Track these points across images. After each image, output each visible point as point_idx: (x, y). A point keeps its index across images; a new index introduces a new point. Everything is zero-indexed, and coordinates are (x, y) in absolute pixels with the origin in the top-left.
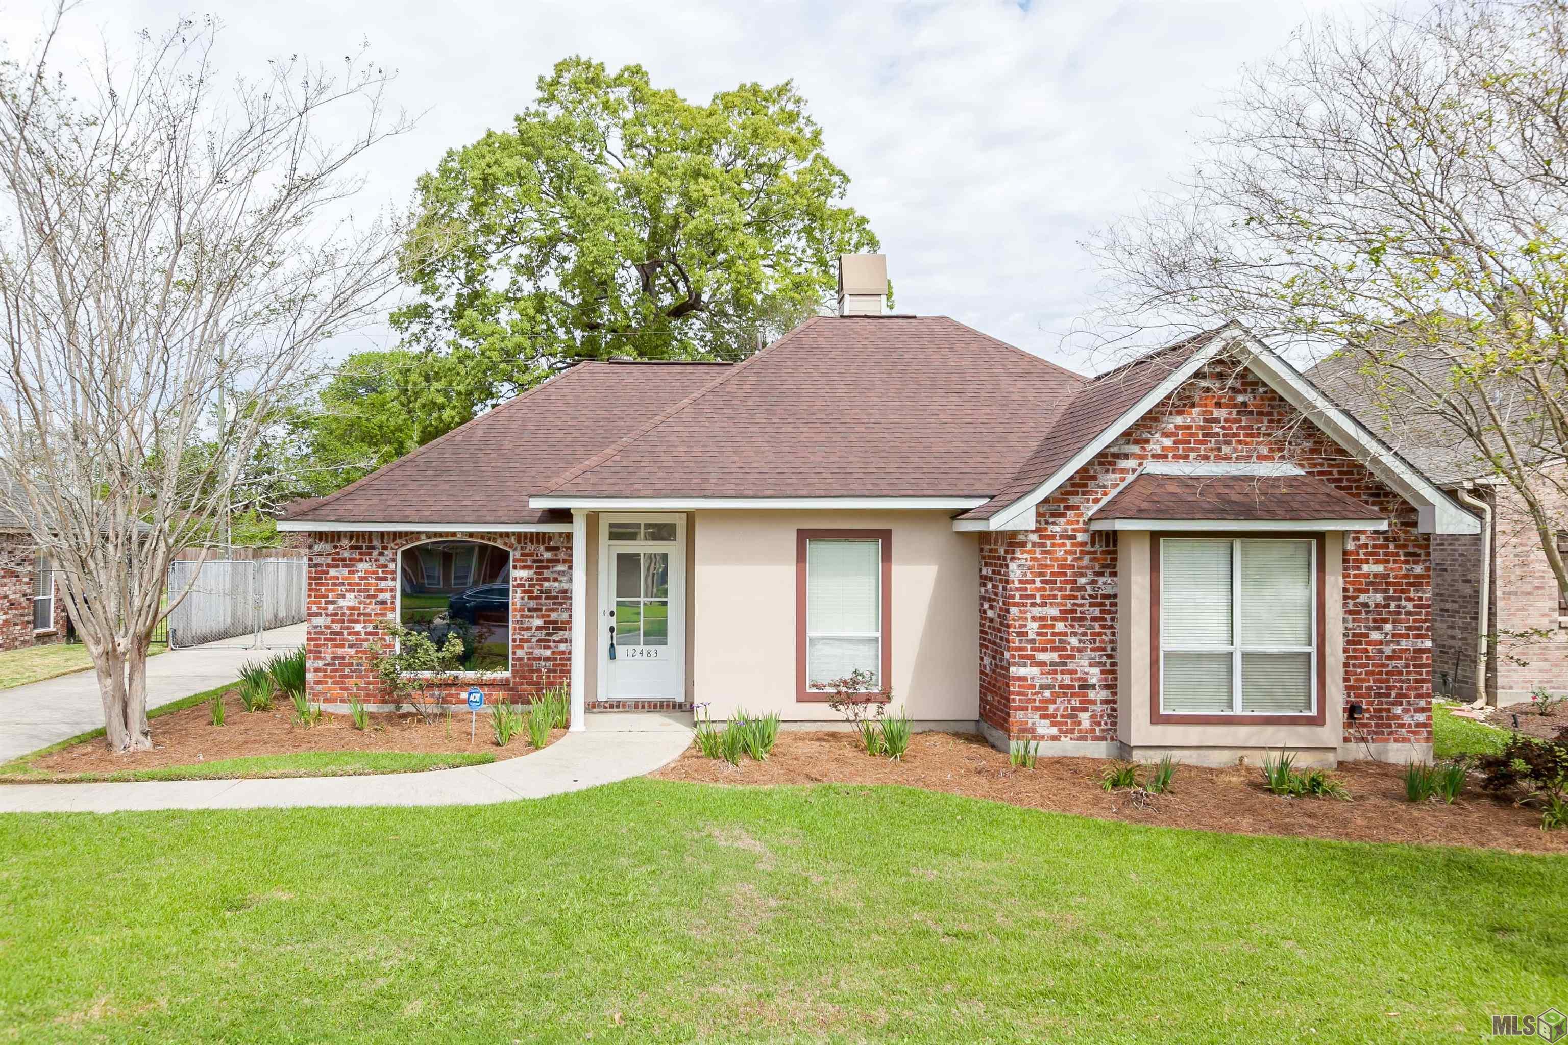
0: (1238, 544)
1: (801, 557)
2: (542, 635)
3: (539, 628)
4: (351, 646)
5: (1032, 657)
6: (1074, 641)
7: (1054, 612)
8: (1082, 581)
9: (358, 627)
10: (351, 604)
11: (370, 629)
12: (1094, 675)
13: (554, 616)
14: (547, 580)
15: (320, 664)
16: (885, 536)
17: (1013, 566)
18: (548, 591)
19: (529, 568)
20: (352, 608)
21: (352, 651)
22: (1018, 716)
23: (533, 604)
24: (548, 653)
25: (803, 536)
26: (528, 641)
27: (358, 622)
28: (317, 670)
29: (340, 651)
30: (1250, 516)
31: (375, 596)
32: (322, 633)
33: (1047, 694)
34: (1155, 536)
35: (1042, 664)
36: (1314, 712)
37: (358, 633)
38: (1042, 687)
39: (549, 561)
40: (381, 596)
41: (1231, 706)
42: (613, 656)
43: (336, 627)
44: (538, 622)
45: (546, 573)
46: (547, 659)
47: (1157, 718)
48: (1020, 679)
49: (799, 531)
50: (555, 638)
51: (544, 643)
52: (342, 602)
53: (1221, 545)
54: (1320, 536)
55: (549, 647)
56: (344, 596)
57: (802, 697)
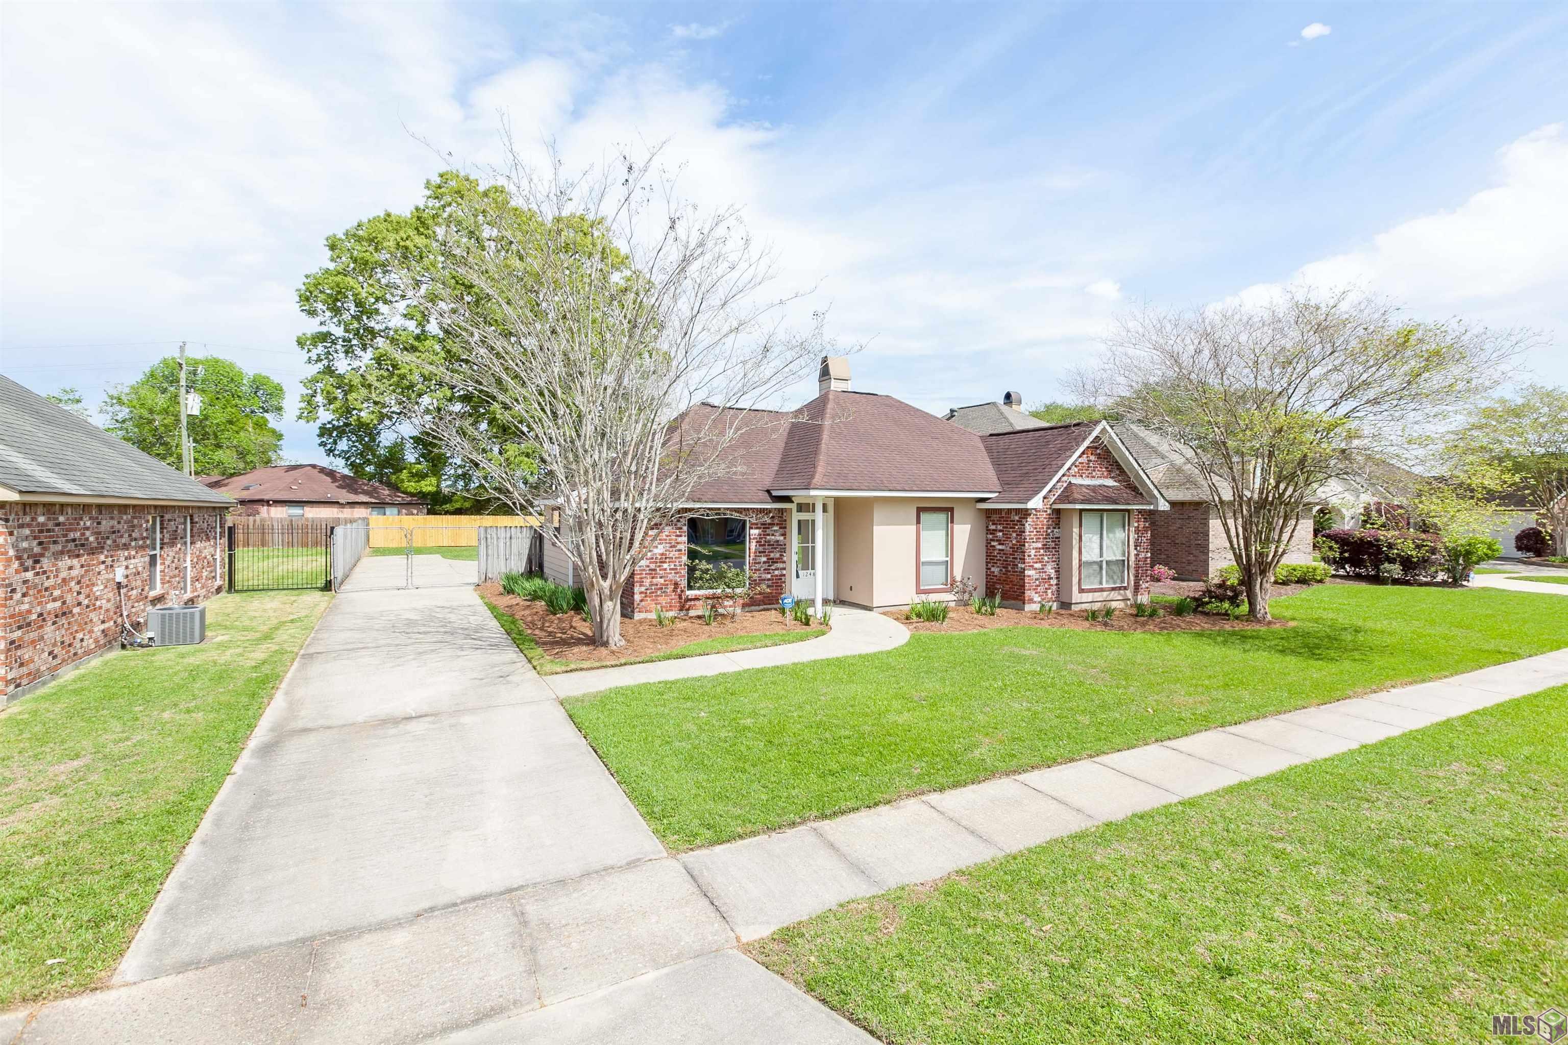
0: (1105, 514)
1: (918, 522)
2: (766, 566)
3: (764, 562)
4: (661, 578)
5: (1032, 566)
6: (1046, 558)
7: (1040, 545)
8: (1049, 531)
9: (665, 566)
10: (661, 552)
11: (672, 567)
12: (1053, 573)
13: (772, 555)
14: (768, 535)
15: (643, 589)
16: (951, 510)
17: (1027, 525)
18: (769, 541)
19: (759, 528)
20: (662, 554)
21: (662, 581)
22: (1027, 593)
23: (761, 549)
24: (769, 576)
25: (920, 510)
26: (759, 570)
27: (665, 562)
28: (641, 593)
29: (655, 581)
30: (1115, 502)
31: (674, 546)
32: (644, 570)
33: (1037, 582)
34: (1081, 511)
35: (1036, 569)
36: (1126, 585)
37: (665, 569)
38: (1036, 579)
39: (769, 524)
40: (679, 547)
41: (1101, 583)
42: (798, 576)
43: (653, 566)
44: (764, 559)
45: (768, 531)
46: (769, 580)
47: (1082, 591)
48: (1029, 576)
49: (918, 508)
50: (773, 568)
51: (767, 571)
52: (656, 551)
53: (1098, 514)
54: (1128, 511)
55: (769, 573)
56: (657, 547)
57: (919, 592)
